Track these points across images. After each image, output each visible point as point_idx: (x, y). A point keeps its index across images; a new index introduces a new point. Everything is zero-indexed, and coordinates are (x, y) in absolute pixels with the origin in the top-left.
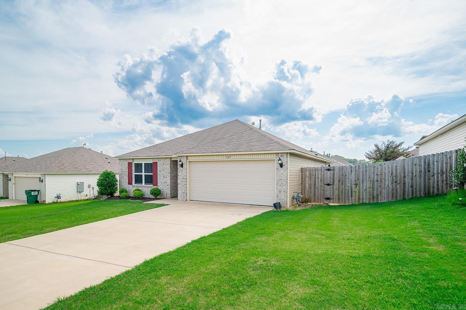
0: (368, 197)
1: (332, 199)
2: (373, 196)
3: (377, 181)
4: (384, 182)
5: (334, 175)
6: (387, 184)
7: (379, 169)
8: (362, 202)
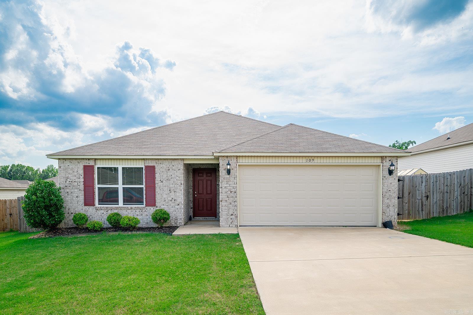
0: (438, 211)
1: (401, 215)
2: (443, 209)
3: (447, 192)
4: (453, 193)
5: (403, 186)
6: (456, 195)
7: (449, 180)
8: (432, 217)
